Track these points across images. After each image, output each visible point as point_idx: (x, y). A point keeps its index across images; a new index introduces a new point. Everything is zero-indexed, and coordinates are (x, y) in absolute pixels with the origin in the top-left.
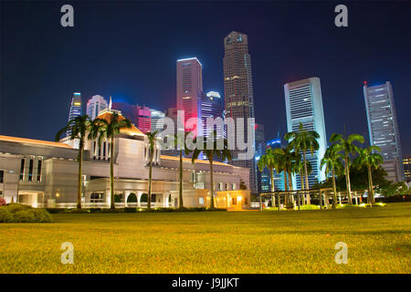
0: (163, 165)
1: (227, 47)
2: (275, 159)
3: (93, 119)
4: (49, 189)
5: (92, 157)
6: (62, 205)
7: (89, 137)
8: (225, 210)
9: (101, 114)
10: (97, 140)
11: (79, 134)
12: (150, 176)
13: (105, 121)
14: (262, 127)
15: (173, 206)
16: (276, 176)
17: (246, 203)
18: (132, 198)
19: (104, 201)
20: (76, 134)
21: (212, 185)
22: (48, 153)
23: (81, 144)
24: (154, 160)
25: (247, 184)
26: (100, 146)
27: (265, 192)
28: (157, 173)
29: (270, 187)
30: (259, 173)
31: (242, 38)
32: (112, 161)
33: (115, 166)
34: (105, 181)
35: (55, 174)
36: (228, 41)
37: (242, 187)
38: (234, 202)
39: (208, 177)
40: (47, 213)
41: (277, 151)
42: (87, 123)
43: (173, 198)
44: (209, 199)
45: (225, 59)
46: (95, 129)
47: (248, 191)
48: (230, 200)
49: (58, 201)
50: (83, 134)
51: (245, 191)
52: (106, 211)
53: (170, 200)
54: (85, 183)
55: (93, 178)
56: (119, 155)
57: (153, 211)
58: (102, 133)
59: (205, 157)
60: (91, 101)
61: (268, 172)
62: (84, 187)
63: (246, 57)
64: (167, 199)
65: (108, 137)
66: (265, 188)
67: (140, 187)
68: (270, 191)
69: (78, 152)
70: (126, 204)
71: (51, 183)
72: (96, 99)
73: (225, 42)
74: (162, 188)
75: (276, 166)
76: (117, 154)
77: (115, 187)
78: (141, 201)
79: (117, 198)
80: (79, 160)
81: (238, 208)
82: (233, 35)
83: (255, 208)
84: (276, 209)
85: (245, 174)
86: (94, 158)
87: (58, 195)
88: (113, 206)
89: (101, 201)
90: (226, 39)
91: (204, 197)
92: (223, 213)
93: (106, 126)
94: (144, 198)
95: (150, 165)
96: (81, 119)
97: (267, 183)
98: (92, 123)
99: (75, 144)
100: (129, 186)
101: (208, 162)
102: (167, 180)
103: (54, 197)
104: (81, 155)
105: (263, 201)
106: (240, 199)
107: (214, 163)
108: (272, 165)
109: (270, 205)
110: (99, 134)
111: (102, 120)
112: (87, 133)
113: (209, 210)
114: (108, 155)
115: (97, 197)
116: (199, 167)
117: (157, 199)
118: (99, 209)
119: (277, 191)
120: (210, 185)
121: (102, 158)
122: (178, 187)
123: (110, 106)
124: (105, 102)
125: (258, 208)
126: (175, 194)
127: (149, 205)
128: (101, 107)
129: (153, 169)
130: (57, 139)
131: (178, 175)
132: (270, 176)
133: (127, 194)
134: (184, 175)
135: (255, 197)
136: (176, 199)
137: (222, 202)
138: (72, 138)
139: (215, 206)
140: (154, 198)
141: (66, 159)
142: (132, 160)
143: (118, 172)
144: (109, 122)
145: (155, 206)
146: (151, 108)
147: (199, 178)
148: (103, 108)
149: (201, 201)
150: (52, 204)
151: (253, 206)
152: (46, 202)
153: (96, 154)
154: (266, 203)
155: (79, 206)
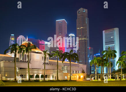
0: (50, 64)
1: (78, 15)
2: (97, 61)
3: (20, 45)
4: (3, 73)
5: (20, 60)
6: (8, 79)
7: (19, 52)
8: (75, 81)
9: (23, 43)
10: (22, 54)
11: (14, 51)
12: (45, 68)
13: (25, 46)
14: (92, 49)
15: (54, 79)
16: (97, 68)
17: (85, 78)
18: (37, 76)
19: (26, 78)
20: (13, 51)
21: (70, 71)
22: (1, 59)
23: (15, 55)
24: (46, 62)
25: (85, 71)
26: (23, 56)
27: (92, 74)
28: (47, 67)
29: (95, 72)
30: (90, 67)
31: (85, 11)
32: (29, 62)
33: (30, 64)
34: (26, 70)
35: (5, 67)
36: (79, 12)
37: (83, 72)
38: (80, 78)
39: (69, 68)
40: (2, 82)
41: (98, 58)
42: (17, 47)
43: (54, 76)
44: (69, 77)
45: (77, 20)
46: (21, 49)
47: (86, 74)
48: (78, 77)
49: (6, 77)
50: (16, 51)
51: (84, 74)
52: (26, 81)
53: (53, 77)
54: (18, 71)
55: (21, 69)
56: (31, 59)
57: (46, 81)
58: (24, 51)
59: (68, 61)
60: (18, 38)
61: (94, 66)
62: (17, 72)
63: (87, 19)
64: (52, 77)
65: (26, 52)
66: (92, 72)
67: (41, 72)
68: (94, 74)
69: (14, 59)
70: (35, 79)
71: (3, 71)
72: (21, 37)
73: (78, 13)
74: (50, 72)
75: (98, 64)
76: (30, 59)
77: (30, 72)
78: (41, 77)
79: (31, 76)
80: (15, 62)
81: (81, 80)
82: (81, 10)
83: (88, 80)
84: (97, 80)
85: (84, 67)
86: (21, 61)
87: (6, 75)
88: (29, 79)
89: (24, 78)
90: (78, 11)
91: (67, 76)
92: (75, 82)
93: (25, 48)
94: (42, 76)
95: (45, 63)
96: (15, 45)
97: (94, 71)
98: (20, 47)
99: (13, 55)
100: (36, 72)
101: (69, 62)
102: (52, 70)
103: (5, 76)
104: (15, 60)
105: (92, 77)
106: (82, 77)
107: (71, 63)
108: (96, 64)
109: (94, 79)
110: (22, 51)
111: (24, 46)
112: (17, 51)
113: (69, 81)
114: (27, 60)
115: (23, 76)
116: (65, 65)
117: (48, 77)
118: (24, 81)
119: (97, 73)
120: (70, 72)
121: (24, 61)
122: (56, 72)
123: (27, 40)
124: (25, 38)
125: (89, 80)
126: (55, 75)
127: (44, 79)
128: (23, 40)
129: (46, 65)
130: (5, 53)
131: (56, 67)
132: (95, 68)
133: (35, 75)
134: (59, 67)
135: (88, 76)
136: (55, 77)
137: (74, 78)
138: (11, 53)
139: (72, 79)
140: (46, 76)
141: (9, 61)
142: (37, 61)
143: (31, 67)
144: (27, 46)
145: (47, 79)
146: (45, 41)
147: (65, 69)
148: (24, 41)
149: (66, 77)
150: (4, 78)
151: (87, 79)
152: (1, 78)
153: (22, 59)
154: (93, 78)
155: (15, 79)
